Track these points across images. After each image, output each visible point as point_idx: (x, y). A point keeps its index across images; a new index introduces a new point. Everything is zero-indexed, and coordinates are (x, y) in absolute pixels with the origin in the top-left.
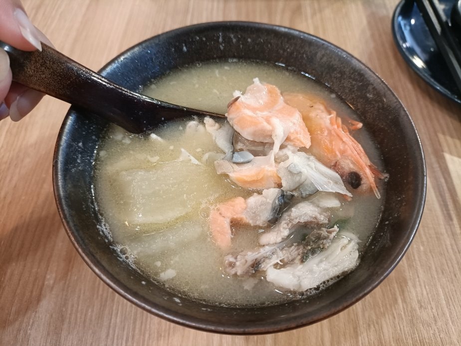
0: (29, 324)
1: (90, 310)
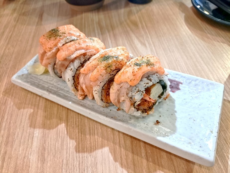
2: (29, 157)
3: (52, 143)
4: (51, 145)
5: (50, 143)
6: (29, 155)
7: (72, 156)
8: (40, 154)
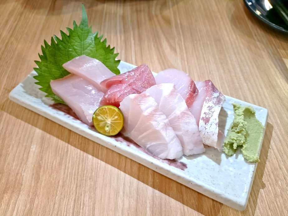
0: (23, 170)
1: (55, 161)
2: (23, 174)
3: (49, 160)
4: (48, 162)
5: (47, 160)
6: (23, 172)
7: (70, 177)
8: (35, 172)
